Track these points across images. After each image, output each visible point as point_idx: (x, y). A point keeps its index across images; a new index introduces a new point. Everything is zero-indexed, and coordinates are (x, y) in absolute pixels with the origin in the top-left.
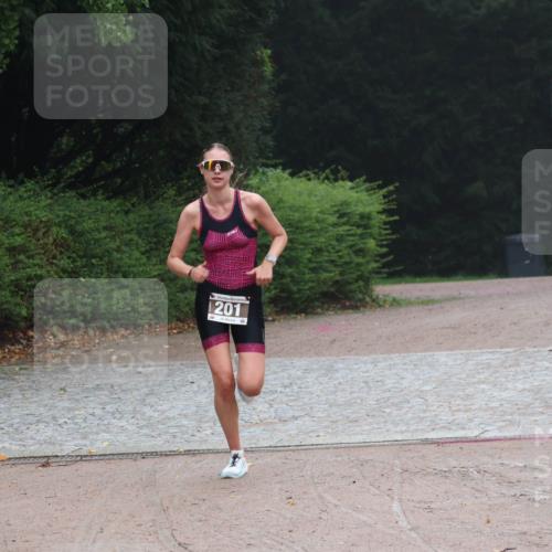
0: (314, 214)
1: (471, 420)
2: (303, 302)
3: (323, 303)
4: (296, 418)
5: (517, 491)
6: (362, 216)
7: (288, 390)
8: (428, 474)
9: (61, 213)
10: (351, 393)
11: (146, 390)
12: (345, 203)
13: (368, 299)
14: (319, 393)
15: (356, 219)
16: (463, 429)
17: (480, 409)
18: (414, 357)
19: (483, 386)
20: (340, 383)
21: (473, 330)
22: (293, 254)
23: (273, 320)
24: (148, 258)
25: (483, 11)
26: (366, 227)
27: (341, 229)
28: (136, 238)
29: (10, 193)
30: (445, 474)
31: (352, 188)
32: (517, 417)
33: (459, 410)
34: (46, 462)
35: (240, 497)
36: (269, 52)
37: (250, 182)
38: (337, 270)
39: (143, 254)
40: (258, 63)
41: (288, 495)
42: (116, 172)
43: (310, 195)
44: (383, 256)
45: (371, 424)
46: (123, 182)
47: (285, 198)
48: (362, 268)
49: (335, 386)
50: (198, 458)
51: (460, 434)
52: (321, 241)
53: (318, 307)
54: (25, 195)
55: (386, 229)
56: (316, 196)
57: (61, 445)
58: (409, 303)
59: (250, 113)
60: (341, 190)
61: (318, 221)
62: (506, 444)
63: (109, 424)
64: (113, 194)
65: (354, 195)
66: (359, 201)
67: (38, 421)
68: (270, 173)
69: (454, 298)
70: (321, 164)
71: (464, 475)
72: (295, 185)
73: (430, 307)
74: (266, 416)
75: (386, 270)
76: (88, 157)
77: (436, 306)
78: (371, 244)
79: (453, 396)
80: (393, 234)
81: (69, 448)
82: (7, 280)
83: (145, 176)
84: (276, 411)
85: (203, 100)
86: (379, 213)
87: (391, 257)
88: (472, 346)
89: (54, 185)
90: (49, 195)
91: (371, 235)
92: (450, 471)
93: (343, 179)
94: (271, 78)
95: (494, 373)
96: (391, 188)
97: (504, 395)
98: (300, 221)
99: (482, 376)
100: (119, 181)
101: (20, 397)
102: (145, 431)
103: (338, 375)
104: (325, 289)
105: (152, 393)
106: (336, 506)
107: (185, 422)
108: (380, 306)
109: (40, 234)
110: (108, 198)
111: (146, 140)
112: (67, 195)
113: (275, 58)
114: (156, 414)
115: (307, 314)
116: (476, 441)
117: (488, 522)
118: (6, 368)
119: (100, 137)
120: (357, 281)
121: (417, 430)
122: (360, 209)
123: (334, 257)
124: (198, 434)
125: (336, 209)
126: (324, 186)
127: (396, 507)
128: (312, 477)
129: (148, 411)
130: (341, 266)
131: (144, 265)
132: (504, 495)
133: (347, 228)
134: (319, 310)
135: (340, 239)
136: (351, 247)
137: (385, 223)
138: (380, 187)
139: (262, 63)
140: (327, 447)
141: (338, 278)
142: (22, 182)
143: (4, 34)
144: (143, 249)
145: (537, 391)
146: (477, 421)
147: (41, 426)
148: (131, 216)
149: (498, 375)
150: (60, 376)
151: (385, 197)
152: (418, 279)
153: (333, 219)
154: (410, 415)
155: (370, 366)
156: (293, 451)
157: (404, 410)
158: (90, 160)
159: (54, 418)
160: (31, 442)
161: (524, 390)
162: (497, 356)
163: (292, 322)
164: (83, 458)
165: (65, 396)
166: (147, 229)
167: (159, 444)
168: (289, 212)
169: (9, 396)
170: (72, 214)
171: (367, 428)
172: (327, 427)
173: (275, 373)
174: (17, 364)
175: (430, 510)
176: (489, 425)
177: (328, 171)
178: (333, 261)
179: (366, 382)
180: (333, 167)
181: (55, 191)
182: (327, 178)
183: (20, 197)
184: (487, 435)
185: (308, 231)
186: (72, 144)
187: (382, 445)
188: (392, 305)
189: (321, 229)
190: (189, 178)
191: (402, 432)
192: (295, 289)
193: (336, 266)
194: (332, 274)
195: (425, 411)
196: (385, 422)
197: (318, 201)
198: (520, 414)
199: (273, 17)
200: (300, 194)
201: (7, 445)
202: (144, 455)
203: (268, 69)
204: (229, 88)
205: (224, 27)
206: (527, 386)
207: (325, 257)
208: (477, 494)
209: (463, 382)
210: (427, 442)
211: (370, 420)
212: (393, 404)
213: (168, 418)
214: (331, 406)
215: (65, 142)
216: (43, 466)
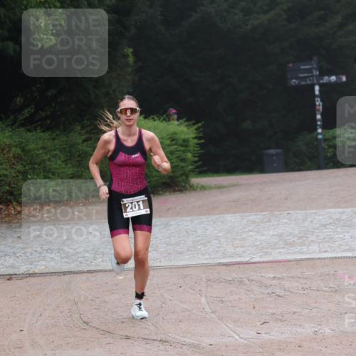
1: (244, 252)
2: (152, 188)
3: (163, 188)
5: (270, 291)
6: (184, 140)
8: (221, 282)
9: (17, 140)
10: (179, 237)
12: (175, 133)
13: (187, 186)
14: (161, 238)
15: (181, 142)
16: (240, 257)
17: (250, 246)
18: (213, 217)
19: (251, 233)
20: (172, 232)
21: (246, 203)
24: (66, 165)
25: (249, 27)
26: (186, 146)
27: (172, 147)
28: (59, 153)
30: (230, 282)
31: (178, 125)
32: (270, 250)
33: (237, 247)
34: (10, 277)
36: (131, 50)
39: (63, 162)
40: (126, 56)
42: (47, 117)
44: (196, 162)
45: (189, 255)
46: (51, 122)
48: (185, 169)
49: (170, 234)
50: (93, 275)
51: (239, 260)
53: (160, 190)
55: (197, 148)
57: (18, 268)
58: (210, 188)
59: (121, 84)
60: (172, 126)
62: (264, 265)
63: (45, 256)
64: (46, 129)
65: (179, 128)
66: (182, 132)
67: (5, 255)
69: (236, 185)
70: (161, 112)
71: (241, 282)
72: (147, 124)
73: (222, 190)
75: (197, 170)
76: (31, 109)
77: (226, 189)
78: (189, 155)
79: (234, 239)
80: (201, 150)
81: (23, 270)
83: (63, 119)
86: (193, 138)
87: (200, 163)
88: (245, 211)
89: (13, 125)
90: (10, 130)
91: (189, 151)
92: (233, 280)
94: (133, 64)
95: (258, 225)
96: (200, 124)
97: (263, 238)
99: (251, 228)
100: (49, 122)
102: (65, 260)
103: (171, 228)
104: (164, 181)
106: (170, 300)
107: (87, 255)
108: (194, 190)
109: (5, 152)
110: (44, 131)
111: (63, 99)
112: (21, 130)
113: (135, 53)
114: (71, 251)
115: (154, 194)
116: (247, 264)
117: (254, 308)
119: (38, 97)
120: (181, 176)
121: (214, 258)
122: (183, 137)
124: (94, 261)
125: (169, 136)
126: (162, 124)
127: (203, 300)
128: (158, 284)
129: (67, 249)
131: (64, 168)
132: (263, 293)
133: (176, 147)
134: (161, 192)
136: (178, 157)
137: (197, 144)
138: (194, 124)
139: (128, 56)
140: (165, 268)
144: (63, 160)
145: (281, 235)
146: (248, 252)
147: (7, 257)
148: (56, 141)
149: (259, 227)
150: (17, 230)
151: (196, 130)
152: (215, 175)
153: (168, 142)
154: (211, 250)
155: (189, 223)
157: (207, 248)
158: (33, 110)
159: (14, 253)
160: (2, 266)
161: (273, 235)
162: (259, 216)
164: (30, 275)
165: (21, 241)
166: (64, 148)
167: (73, 267)
170: (23, 141)
171: (186, 257)
172: (165, 257)
175: (222, 302)
176: (254, 255)
177: (165, 116)
179: (187, 232)
181: (14, 128)
182: (164, 119)
184: (254, 260)
186: (22, 101)
187: (196, 266)
188: (201, 189)
190: (88, 120)
191: (207, 259)
195: (219, 247)
196: (197, 254)
198: (271, 249)
199: (133, 31)
202: (65, 273)
203: (131, 59)
206: (275, 233)
208: (248, 293)
209: (240, 231)
210: (220, 264)
211: (189, 252)
212: (202, 243)
213: (78, 253)
214: (167, 245)
215: (19, 100)
216: (8, 280)
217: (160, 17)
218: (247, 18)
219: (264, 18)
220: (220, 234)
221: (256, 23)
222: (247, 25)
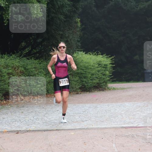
0: (92, 64)
2: (89, 88)
3: (94, 89)
4: (87, 121)
5: (147, 141)
6: (105, 65)
7: (84, 113)
8: (123, 136)
9: (22, 64)
10: (102, 114)
11: (45, 113)
12: (100, 61)
13: (106, 88)
14: (93, 114)
15: (103, 66)
16: (133, 124)
17: (137, 118)
18: (119, 104)
19: (138, 112)
20: (99, 111)
21: (135, 97)
22: (86, 75)
23: (80, 94)
24: (46, 76)
25: (139, 8)
26: (106, 68)
27: (99, 68)
28: (42, 70)
29: (8, 58)
30: (127, 136)
31: (102, 57)
33: (131, 119)
34: (18, 132)
35: (71, 142)
36: (79, 19)
37: (74, 55)
38: (98, 80)
39: (44, 75)
40: (76, 23)
41: (84, 142)
42: (37, 53)
43: (90, 59)
44: (110, 76)
46: (39, 55)
47: (84, 60)
48: (105, 79)
49: (97, 112)
50: (59, 131)
51: (132, 125)
52: (93, 72)
53: (93, 90)
54: (12, 59)
55: (111, 69)
56: (92, 59)
57: (22, 128)
58: (118, 89)
59: (74, 36)
60: (99, 57)
61: (93, 66)
62: (145, 128)
63: (35, 122)
64: (36, 58)
65: (103, 59)
66: (104, 61)
68: (80, 53)
69: (130, 88)
70: (94, 51)
71: (133, 137)
72: (86, 56)
73: (124, 90)
74: (78, 120)
75: (111, 80)
76: (30, 48)
78: (107, 72)
79: (130, 115)
80: (113, 70)
81: (24, 128)
82: (7, 82)
83: (45, 53)
84: (81, 119)
85: (61, 33)
86: (109, 64)
87: (113, 76)
88: (135, 101)
89: (20, 56)
90: (19, 58)
91: (107, 70)
92: (129, 136)
93: (100, 55)
94: (80, 27)
95: (141, 108)
96: (113, 57)
97: (144, 115)
98: (88, 66)
99: (138, 109)
100: (38, 55)
101: (10, 114)
102: (45, 124)
103: (98, 109)
104: (95, 85)
105: (47, 113)
106: (97, 145)
107: (56, 121)
108: (110, 90)
109: (16, 69)
110: (35, 60)
111: (45, 44)
112: (24, 59)
113: (81, 21)
114: (48, 119)
115: (89, 92)
116: (136, 127)
117: (139, 150)
118: (7, 106)
119: (33, 43)
120: (103, 83)
121: (119, 124)
122: (104, 63)
123: (97, 76)
124: (60, 125)
125: (98, 63)
126: (94, 56)
127: (114, 145)
128: (91, 137)
129: (46, 118)
130: (99, 79)
132: (144, 142)
133: (101, 68)
134: (93, 91)
135: (99, 71)
136: (102, 73)
137: (111, 67)
138: (110, 57)
139: (78, 22)
140: (95, 129)
141: (98, 82)
142: (11, 55)
143: (7, 14)
144: (45, 74)
146: (136, 122)
147: (16, 122)
148: (41, 64)
149: (142, 109)
150: (22, 109)
151: (111, 60)
152: (120, 82)
153: (97, 66)
154: (118, 120)
155: (107, 106)
156: (86, 130)
157: (116, 119)
158: (30, 49)
159: (20, 120)
160: (14, 127)
161: (149, 113)
162: (142, 104)
163: (85, 94)
164: (28, 131)
165: (23, 114)
167: (49, 128)
168: (85, 64)
169: (7, 114)
170: (25, 64)
171: (106, 123)
172: (95, 123)
173: (81, 108)
174: (10, 105)
175: (123, 146)
176: (140, 123)
178: (97, 77)
179: (106, 111)
180: (97, 51)
181: (20, 57)
182: (95, 54)
183: (11, 59)
184: (139, 126)
185: (90, 69)
186: (25, 44)
187: (110, 128)
188: (113, 90)
189: (94, 69)
191: (116, 125)
192: (86, 85)
193: (98, 79)
194: (97, 81)
195: (122, 119)
196: (111, 122)
197: (93, 61)
199: (80, 10)
200: (88, 59)
201: (6, 127)
202: (45, 131)
203: (79, 24)
204: (68, 29)
205: (67, 12)
207: (94, 76)
208: (136, 142)
209: (133, 111)
210: (122, 127)
211: (107, 121)
212: (113, 117)
213: (51, 120)
214: (96, 117)
215: (23, 44)
216: (17, 133)
217: (94, 3)
218: (137, 4)
219: (146, 4)
220: (123, 112)
221: (142, 7)
222: (137, 8)
